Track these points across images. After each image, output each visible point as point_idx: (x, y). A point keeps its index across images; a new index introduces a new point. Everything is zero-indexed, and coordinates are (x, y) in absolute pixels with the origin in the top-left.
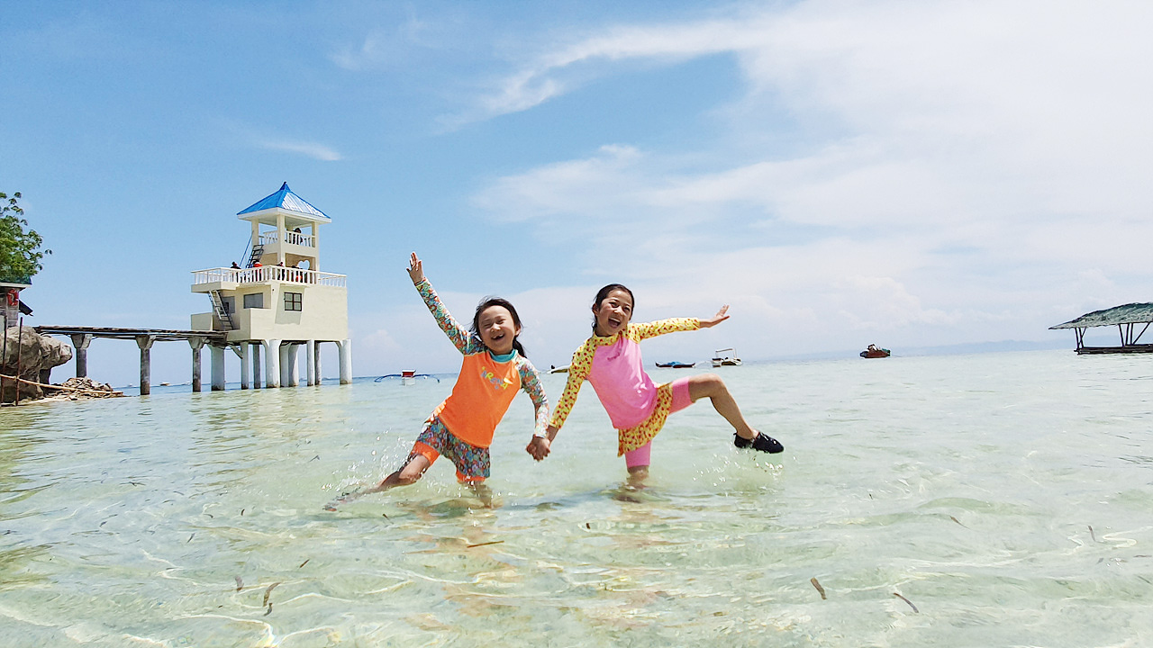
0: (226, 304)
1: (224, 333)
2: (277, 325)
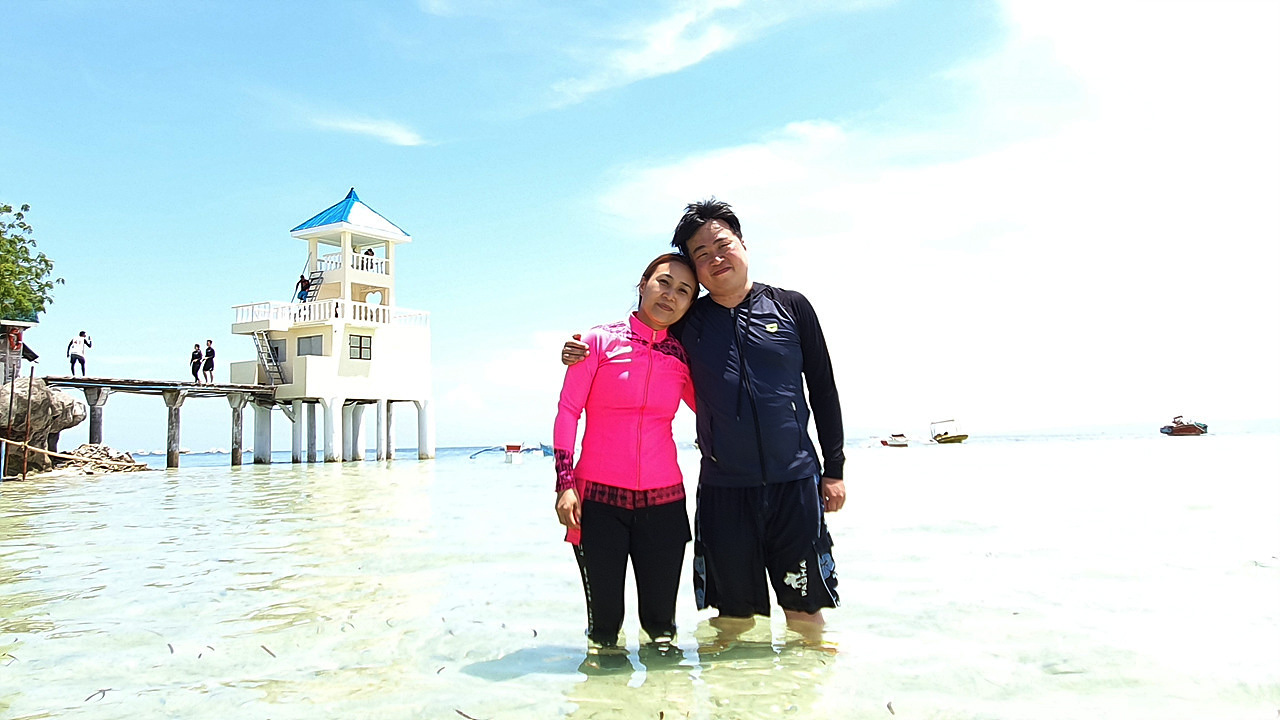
0: (276, 352)
1: (272, 389)
2: (340, 378)
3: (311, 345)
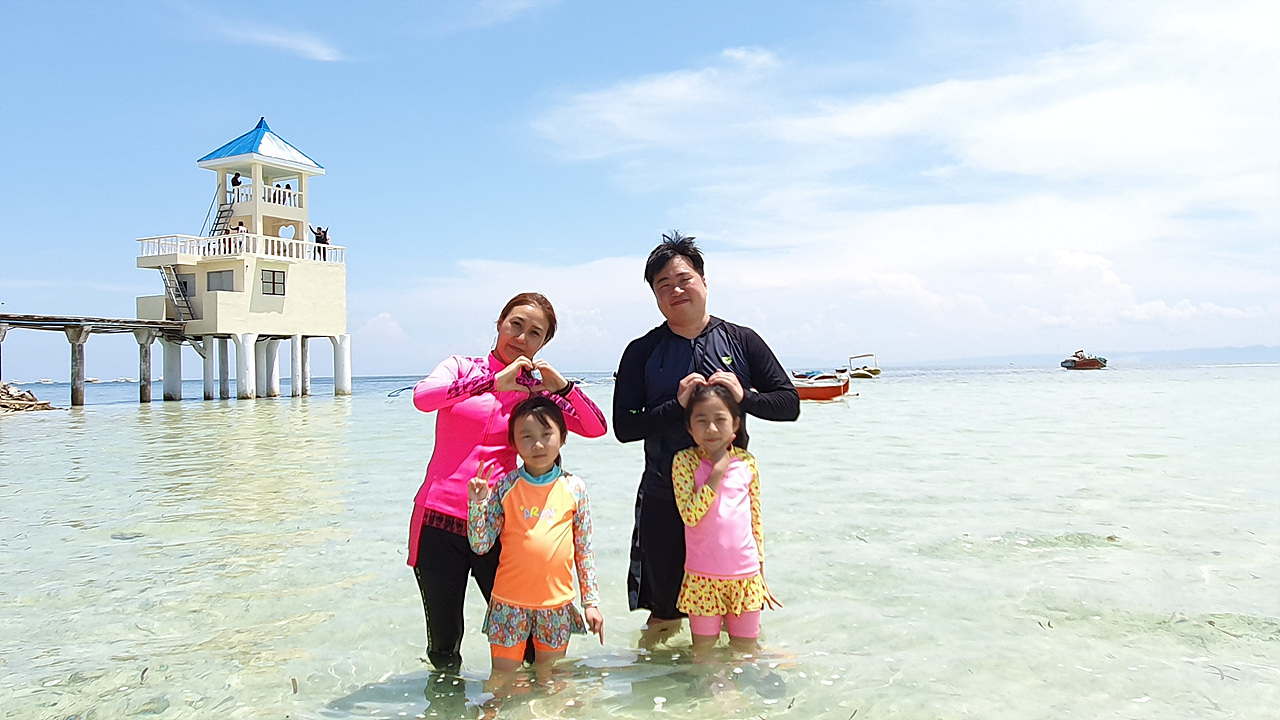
0: (183, 285)
1: (181, 325)
2: (252, 314)
3: (223, 280)
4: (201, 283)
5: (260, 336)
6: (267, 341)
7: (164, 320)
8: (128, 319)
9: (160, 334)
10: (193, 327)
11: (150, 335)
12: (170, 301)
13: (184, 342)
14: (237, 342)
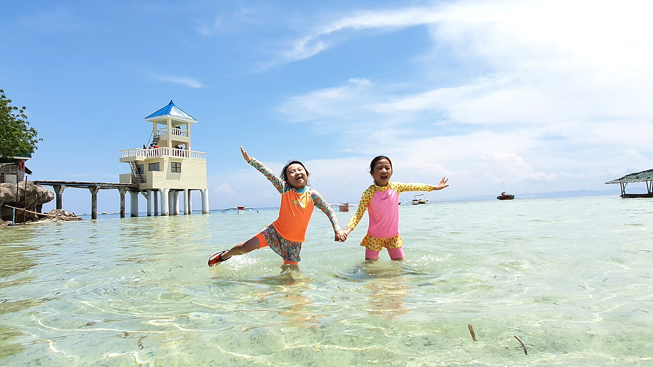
0: (139, 168)
1: (138, 185)
2: (167, 180)
3: (155, 166)
4: (146, 168)
5: (171, 190)
6: (174, 192)
7: (131, 183)
8: (116, 183)
9: (129, 189)
10: (143, 186)
11: (125, 189)
12: (133, 176)
13: (139, 193)
14: (161, 192)
